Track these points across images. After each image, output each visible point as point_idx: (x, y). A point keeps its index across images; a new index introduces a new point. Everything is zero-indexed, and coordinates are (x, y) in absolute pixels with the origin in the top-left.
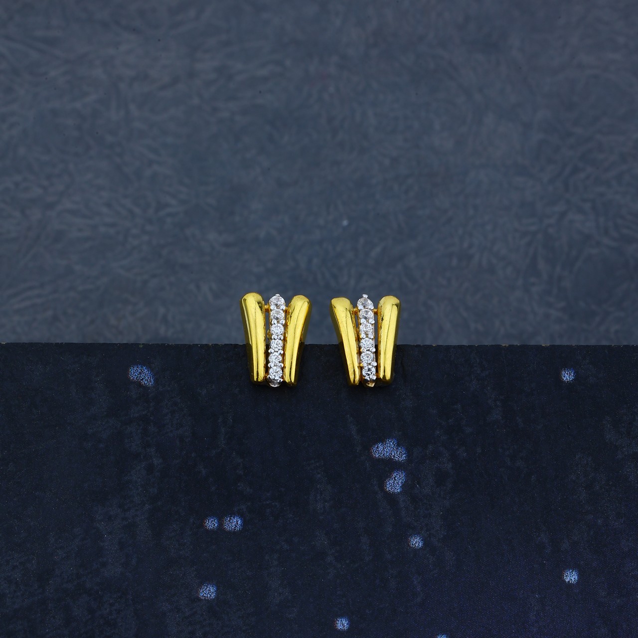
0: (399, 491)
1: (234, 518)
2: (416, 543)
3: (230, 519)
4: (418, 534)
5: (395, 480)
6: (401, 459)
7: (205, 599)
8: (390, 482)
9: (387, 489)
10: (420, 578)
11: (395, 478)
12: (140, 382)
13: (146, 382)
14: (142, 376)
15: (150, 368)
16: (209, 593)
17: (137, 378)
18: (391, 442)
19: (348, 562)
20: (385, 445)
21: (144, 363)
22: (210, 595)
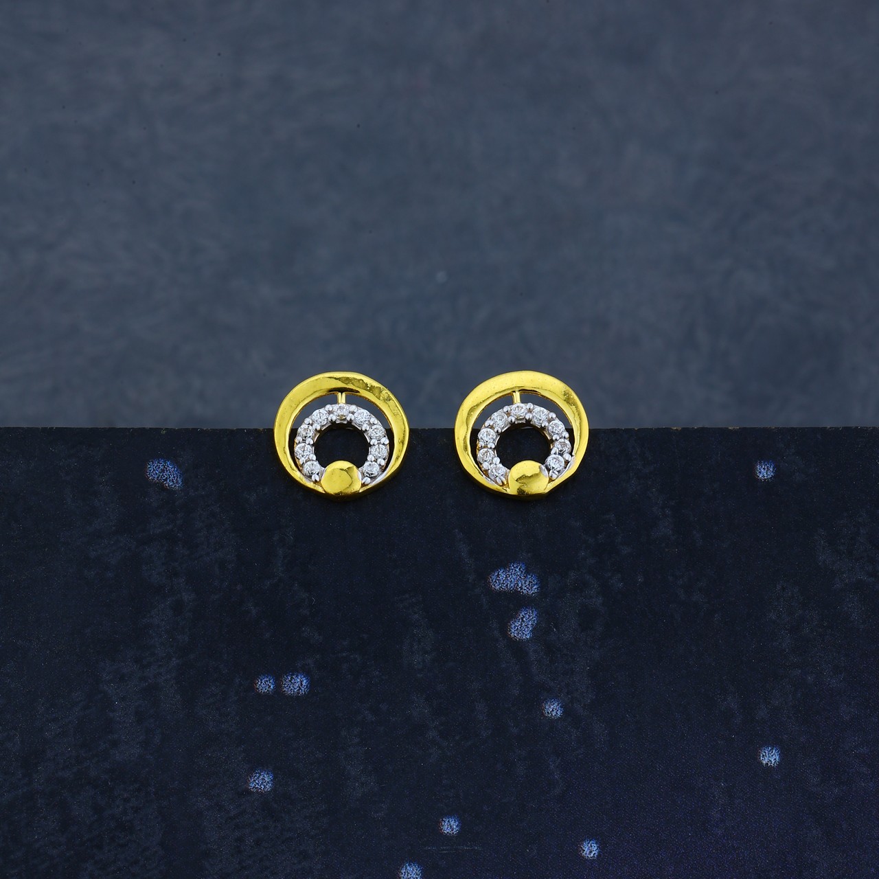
0: (528, 637)
1: (297, 676)
2: (553, 710)
3: (292, 678)
4: (556, 698)
5: (523, 621)
6: (531, 592)
7: (257, 791)
8: (516, 624)
9: (512, 635)
10: (559, 761)
11: (522, 618)
12: (162, 485)
13: (171, 484)
14: (166, 474)
15: (176, 463)
16: (262, 783)
17: (158, 478)
18: (517, 567)
19: (457, 738)
20: (509, 572)
21: (169, 455)
22: (264, 786)
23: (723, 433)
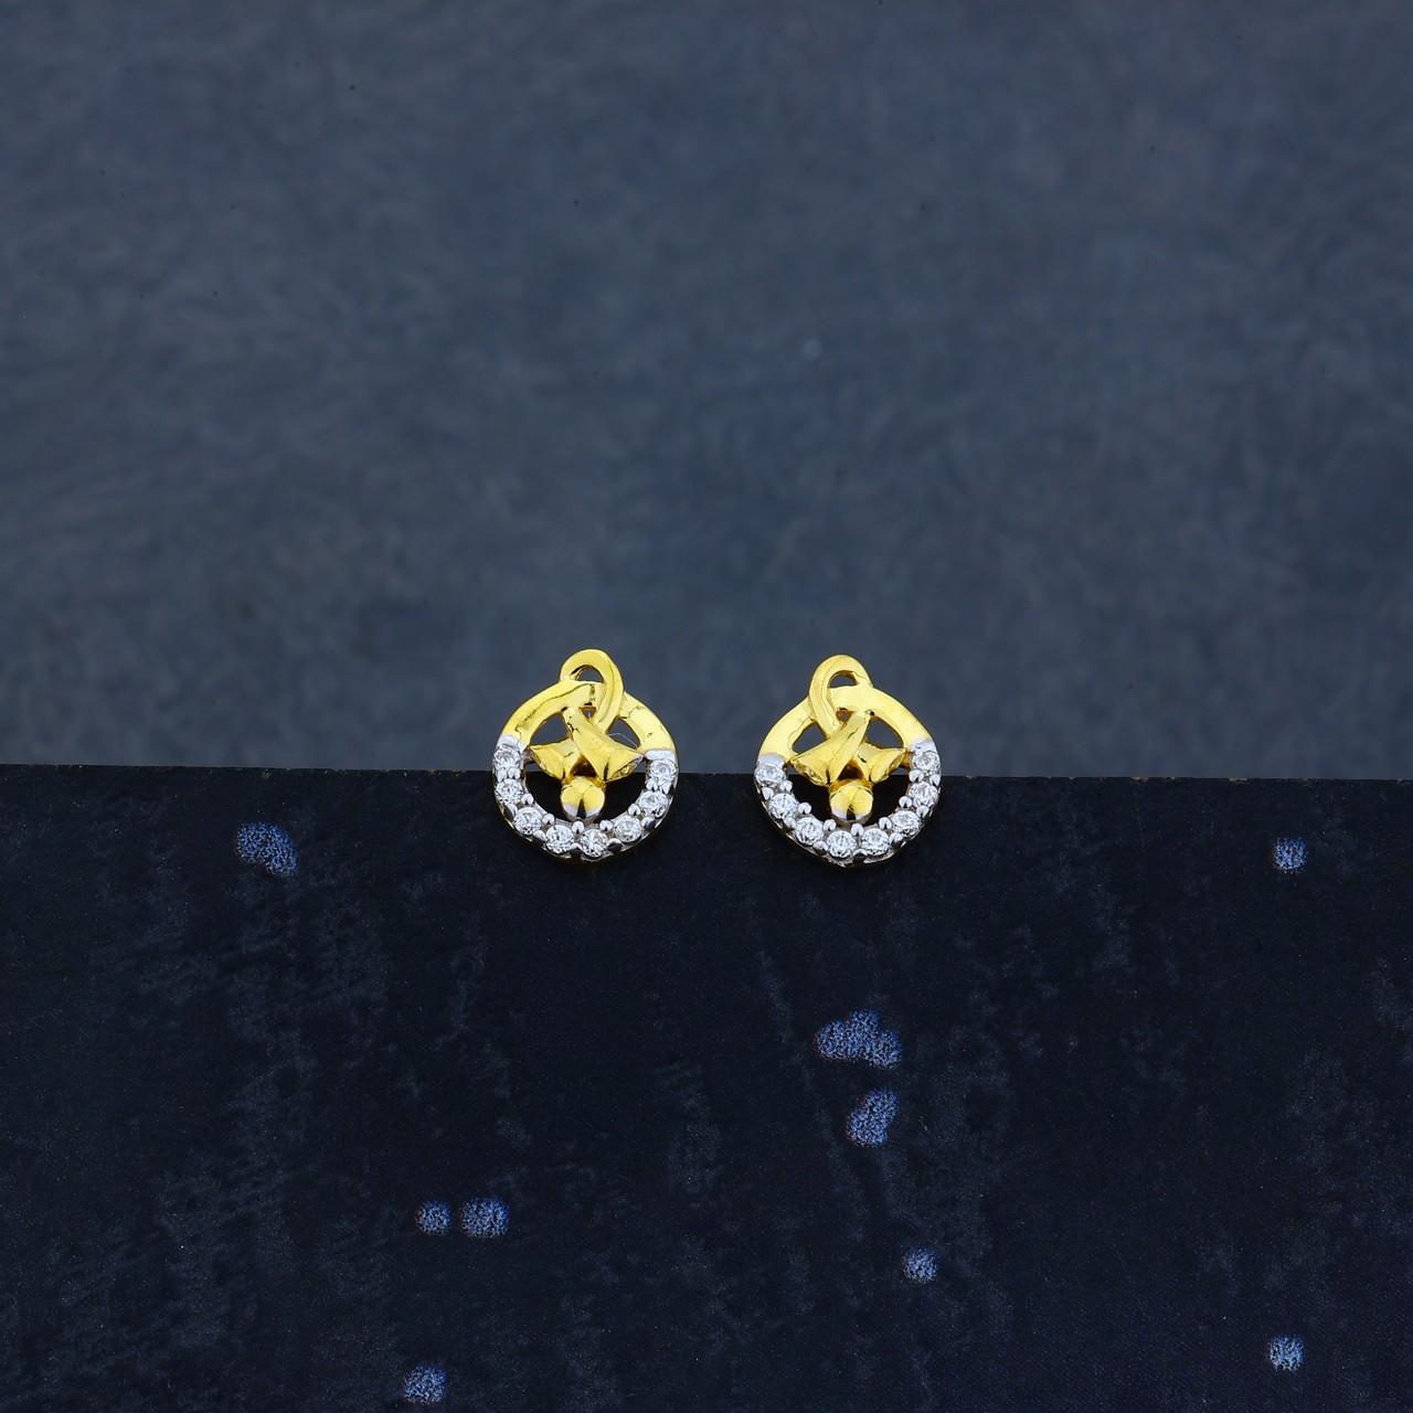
0: (880, 1140)
1: (488, 1205)
2: (920, 1269)
3: (479, 1207)
4: (926, 1246)
5: (873, 1113)
6: (886, 1063)
7: (418, 1403)
8: (860, 1117)
9: (854, 1137)
10: (929, 1356)
12: (263, 867)
14: (269, 849)
15: (287, 830)
16: (427, 1388)
17: (256, 855)
18: (864, 1019)
19: (757, 1314)
20: (850, 1026)
21: (274, 817)
22: (430, 1394)
23: (1220, 787)
